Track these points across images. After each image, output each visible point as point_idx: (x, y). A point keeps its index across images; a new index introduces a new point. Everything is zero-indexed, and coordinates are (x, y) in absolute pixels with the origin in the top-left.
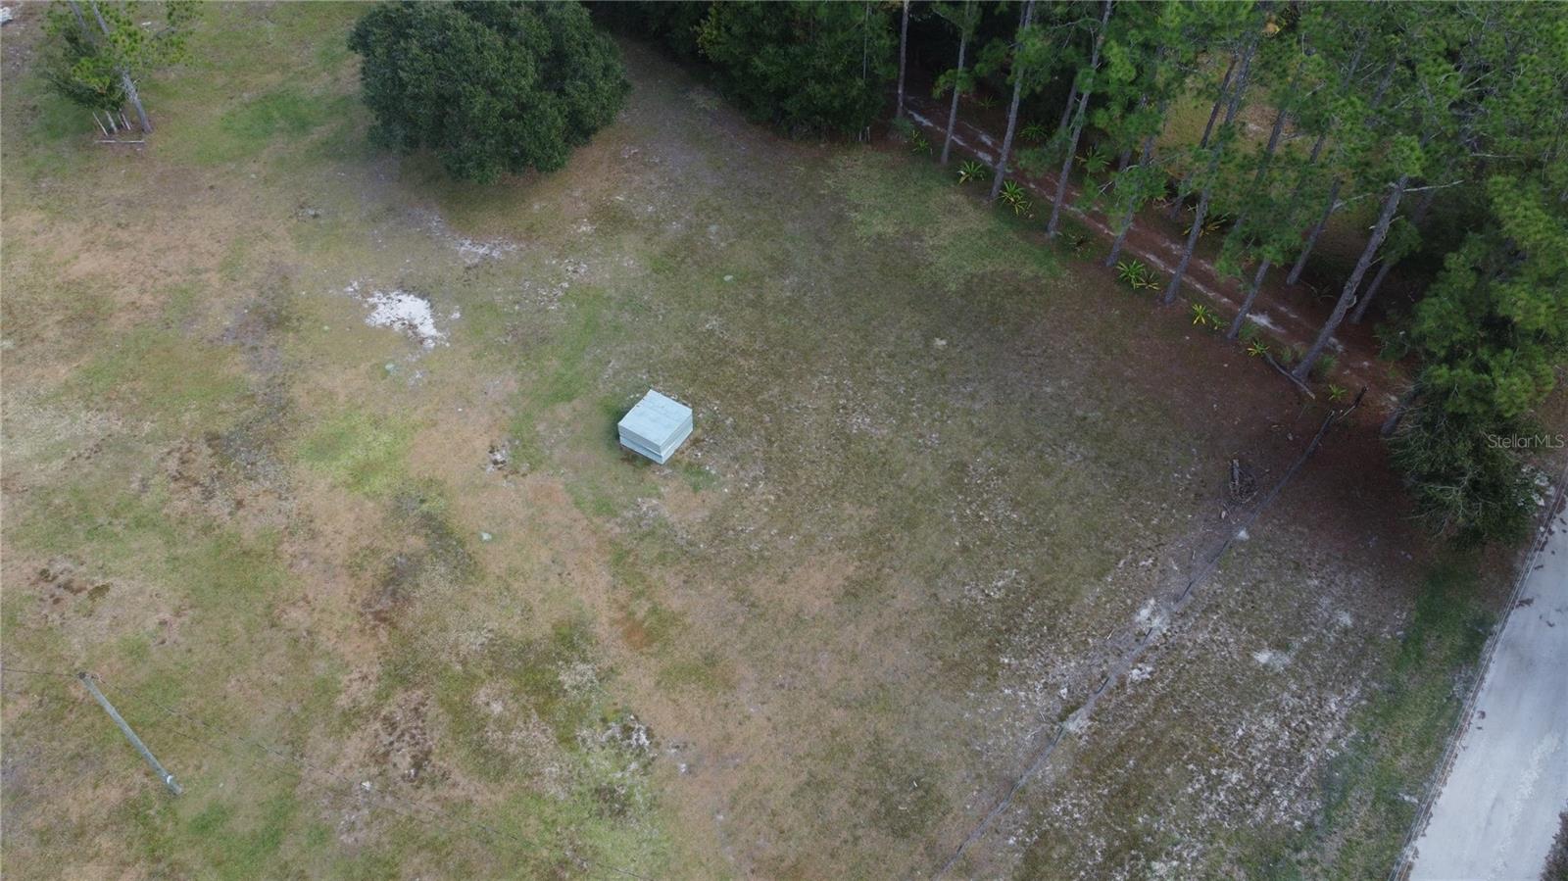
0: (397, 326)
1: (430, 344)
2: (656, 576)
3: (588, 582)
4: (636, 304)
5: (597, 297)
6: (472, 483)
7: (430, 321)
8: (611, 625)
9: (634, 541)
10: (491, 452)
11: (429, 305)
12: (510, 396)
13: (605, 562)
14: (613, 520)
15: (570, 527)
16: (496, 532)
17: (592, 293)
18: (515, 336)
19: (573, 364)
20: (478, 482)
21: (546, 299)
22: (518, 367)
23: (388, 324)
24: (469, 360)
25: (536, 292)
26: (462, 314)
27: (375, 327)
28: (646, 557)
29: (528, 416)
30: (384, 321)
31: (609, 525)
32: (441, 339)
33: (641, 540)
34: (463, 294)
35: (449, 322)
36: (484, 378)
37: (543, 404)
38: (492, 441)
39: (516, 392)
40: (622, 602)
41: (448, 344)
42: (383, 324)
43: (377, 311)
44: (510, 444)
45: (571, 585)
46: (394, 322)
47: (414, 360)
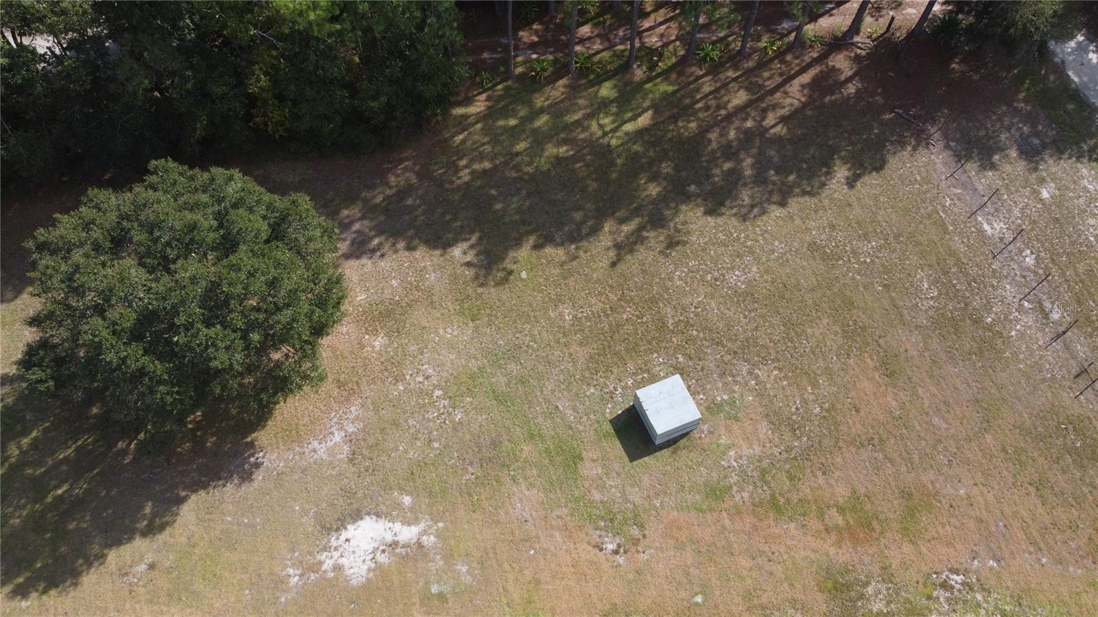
0: (382, 558)
1: (429, 540)
2: (808, 491)
3: (789, 543)
4: (504, 353)
5: (472, 377)
6: (629, 582)
7: (397, 526)
8: (840, 547)
9: (765, 488)
10: (601, 550)
11: (375, 518)
12: (543, 503)
13: (776, 520)
14: (733, 492)
15: (724, 528)
16: (697, 589)
17: (464, 378)
18: (471, 464)
19: (540, 436)
20: (631, 577)
21: (443, 417)
22: (513, 479)
23: (373, 565)
24: (474, 516)
25: (429, 420)
26: (410, 494)
27: (368, 580)
28: (786, 488)
29: (577, 500)
30: (365, 567)
31: (738, 498)
32: (430, 527)
33: (766, 483)
34: (383, 481)
35: (411, 509)
36: (507, 513)
37: (571, 482)
38: (589, 543)
39: (542, 495)
40: (822, 528)
41: (441, 525)
42: (369, 570)
43: (346, 567)
44: (601, 530)
45: (785, 557)
46: (374, 558)
47: (441, 563)
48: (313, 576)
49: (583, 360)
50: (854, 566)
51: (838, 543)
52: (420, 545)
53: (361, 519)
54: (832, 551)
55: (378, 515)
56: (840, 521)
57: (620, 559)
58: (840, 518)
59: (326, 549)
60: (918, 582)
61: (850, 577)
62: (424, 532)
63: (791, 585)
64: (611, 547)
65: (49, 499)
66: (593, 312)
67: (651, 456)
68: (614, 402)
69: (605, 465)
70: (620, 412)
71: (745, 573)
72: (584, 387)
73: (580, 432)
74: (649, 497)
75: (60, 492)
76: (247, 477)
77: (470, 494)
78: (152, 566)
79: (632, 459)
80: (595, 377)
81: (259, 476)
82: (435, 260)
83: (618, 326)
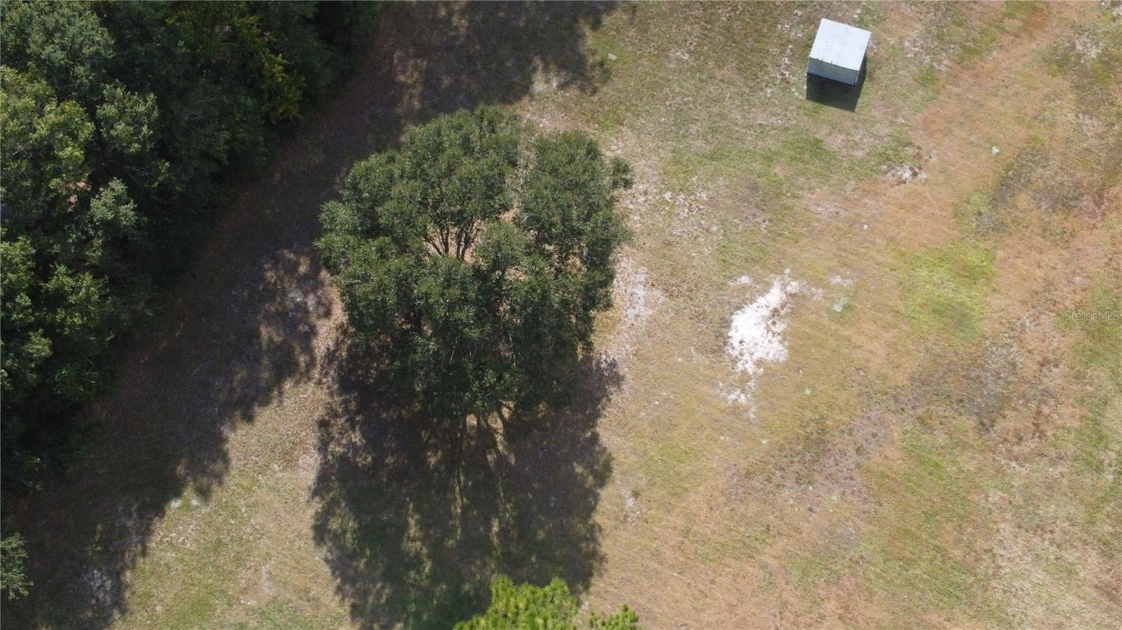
0: (780, 327)
1: (794, 287)
2: (978, 23)
3: (1004, 65)
4: (675, 125)
5: (677, 162)
6: (945, 183)
7: (761, 301)
8: (1036, 39)
9: (952, 46)
10: (905, 182)
11: (739, 312)
12: (833, 192)
13: (982, 60)
14: (937, 68)
15: (959, 95)
16: (987, 145)
17: (672, 169)
18: (754, 216)
19: (775, 153)
20: (941, 178)
21: (694, 206)
22: (794, 196)
23: (779, 337)
24: (801, 243)
25: (687, 219)
26: (741, 274)
27: (789, 348)
28: (964, 34)
29: (851, 169)
30: (776, 344)
31: (944, 69)
32: (783, 279)
33: (950, 42)
34: (712, 286)
35: (757, 281)
36: (818, 221)
37: (833, 162)
38: (893, 186)
39: (826, 188)
40: (1012, 37)
41: (787, 271)
42: (781, 342)
43: (765, 357)
44: (889, 171)
45: (1012, 75)
46: (774, 333)
47: (820, 291)
48: (751, 384)
49: (736, 77)
50: (1055, 43)
51: (1032, 37)
52: (793, 296)
53: (731, 321)
54: (1034, 46)
55: (739, 308)
56: (1017, 23)
57: (923, 175)
58: (1016, 21)
59: (734, 361)
60: (1099, 17)
61: (1061, 51)
62: (784, 286)
63: (1036, 89)
64: (907, 175)
65: (496, 541)
66: (697, 36)
67: (861, 95)
68: (793, 84)
69: (840, 131)
70: (805, 87)
71: (1001, 108)
72: (761, 94)
73: (797, 125)
74: (891, 122)
75: (495, 529)
76: (617, 380)
77: (781, 235)
78: (636, 494)
79: (853, 110)
80: (759, 80)
81: (623, 370)
82: (530, 108)
83: (728, 29)
